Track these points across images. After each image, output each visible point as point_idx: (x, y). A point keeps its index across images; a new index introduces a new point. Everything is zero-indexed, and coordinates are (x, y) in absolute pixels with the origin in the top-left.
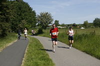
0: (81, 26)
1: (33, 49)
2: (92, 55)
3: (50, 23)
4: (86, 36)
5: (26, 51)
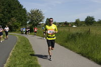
0: (72, 24)
1: (20, 51)
3: (41, 21)
5: (11, 54)
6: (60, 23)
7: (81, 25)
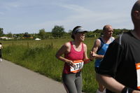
2: (47, 75)
4: (40, 50)
6: (18, 35)
7: (47, 37)
